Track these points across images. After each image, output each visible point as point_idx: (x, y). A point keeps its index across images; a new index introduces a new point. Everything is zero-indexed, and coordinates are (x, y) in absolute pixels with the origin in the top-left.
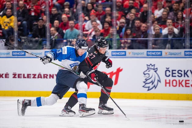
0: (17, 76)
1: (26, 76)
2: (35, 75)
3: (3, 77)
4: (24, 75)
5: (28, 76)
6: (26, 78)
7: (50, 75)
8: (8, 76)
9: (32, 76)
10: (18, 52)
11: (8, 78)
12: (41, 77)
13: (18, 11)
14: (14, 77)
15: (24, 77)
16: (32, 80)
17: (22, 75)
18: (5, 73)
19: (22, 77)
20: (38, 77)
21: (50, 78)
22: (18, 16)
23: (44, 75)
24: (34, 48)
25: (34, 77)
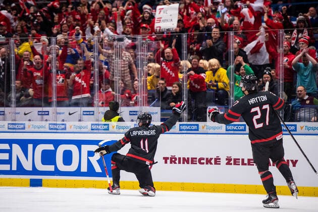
1: (246, 162)
3: (211, 164)
4: (243, 160)
6: (245, 164)
8: (220, 162)
11: (220, 164)
14: (228, 164)
15: (243, 164)
17: (241, 161)
18: (214, 157)
19: (241, 163)
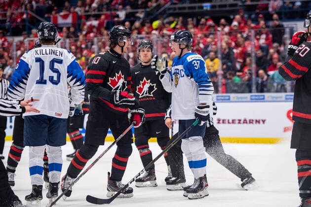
0: (221, 122)
1: (231, 121)
2: (240, 120)
4: (228, 120)
5: (233, 121)
7: (256, 121)
9: (237, 122)
10: (222, 96)
12: (247, 123)
13: (223, 53)
14: (219, 123)
15: (229, 123)
16: (236, 125)
19: (227, 122)
20: (244, 123)
21: (256, 123)
22: (223, 58)
23: (250, 120)
24: (239, 91)
25: (239, 123)
